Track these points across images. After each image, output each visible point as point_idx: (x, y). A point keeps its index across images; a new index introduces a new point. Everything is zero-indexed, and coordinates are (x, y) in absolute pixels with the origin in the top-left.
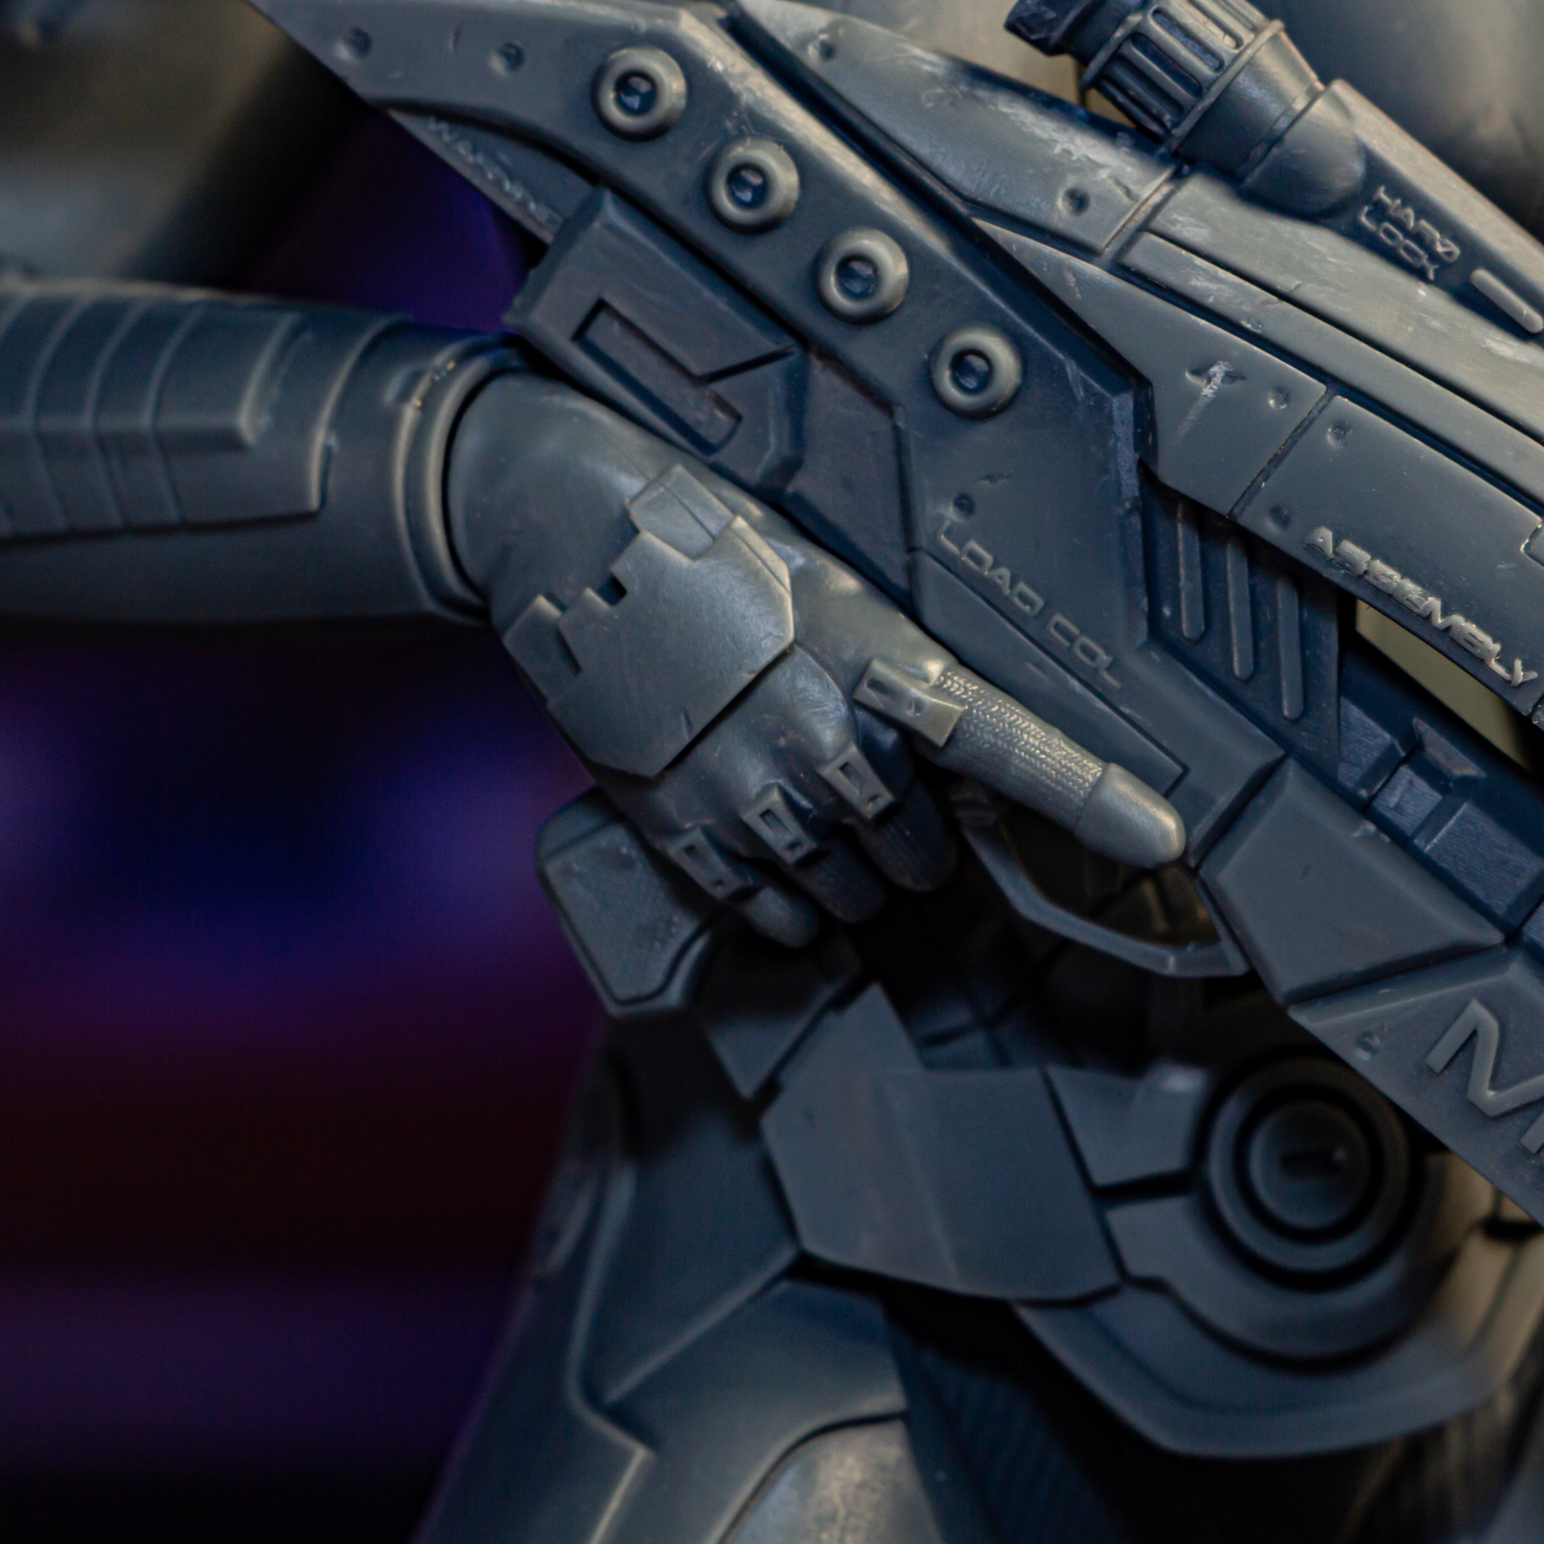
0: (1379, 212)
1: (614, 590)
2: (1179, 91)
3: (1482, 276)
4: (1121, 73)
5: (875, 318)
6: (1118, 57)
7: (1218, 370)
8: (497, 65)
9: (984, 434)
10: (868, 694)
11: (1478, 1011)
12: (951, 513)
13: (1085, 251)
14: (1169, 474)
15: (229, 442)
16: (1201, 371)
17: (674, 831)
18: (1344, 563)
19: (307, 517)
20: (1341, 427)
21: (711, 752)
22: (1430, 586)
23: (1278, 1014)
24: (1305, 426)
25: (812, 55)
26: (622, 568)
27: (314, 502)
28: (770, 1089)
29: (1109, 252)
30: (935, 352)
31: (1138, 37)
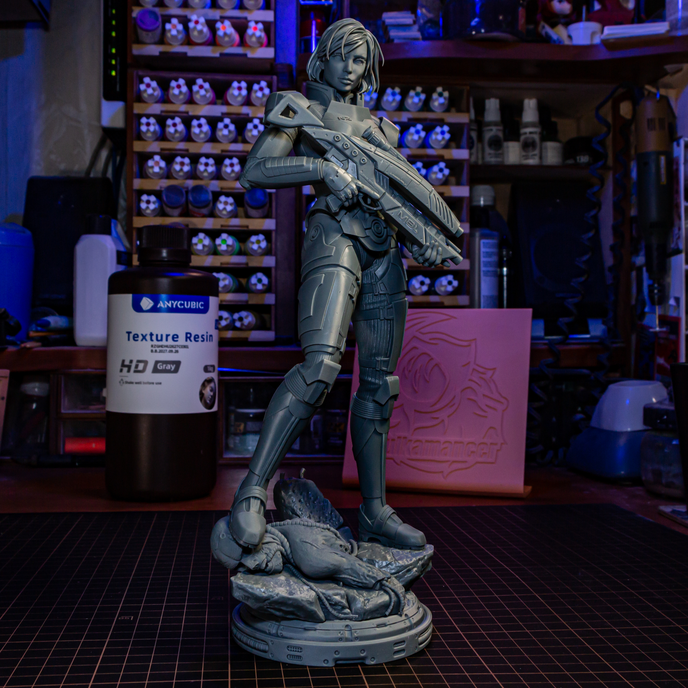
0: (391, 151)
1: (337, 176)
2: (377, 141)
3: (399, 156)
4: (372, 139)
5: (356, 156)
6: (372, 138)
7: (382, 161)
8: (326, 136)
9: (364, 166)
10: (357, 185)
11: (401, 211)
12: (362, 172)
13: (372, 152)
14: (379, 168)
15: (303, 165)
16: (381, 161)
17: (342, 195)
18: (393, 176)
19: (310, 171)
20: (392, 166)
21: (345, 189)
22: (399, 178)
23: (385, 212)
24: (389, 165)
25: (349, 137)
26: (338, 174)
27: (311, 170)
28: (340, 221)
29: (373, 152)
30: (360, 159)
31: (374, 136)
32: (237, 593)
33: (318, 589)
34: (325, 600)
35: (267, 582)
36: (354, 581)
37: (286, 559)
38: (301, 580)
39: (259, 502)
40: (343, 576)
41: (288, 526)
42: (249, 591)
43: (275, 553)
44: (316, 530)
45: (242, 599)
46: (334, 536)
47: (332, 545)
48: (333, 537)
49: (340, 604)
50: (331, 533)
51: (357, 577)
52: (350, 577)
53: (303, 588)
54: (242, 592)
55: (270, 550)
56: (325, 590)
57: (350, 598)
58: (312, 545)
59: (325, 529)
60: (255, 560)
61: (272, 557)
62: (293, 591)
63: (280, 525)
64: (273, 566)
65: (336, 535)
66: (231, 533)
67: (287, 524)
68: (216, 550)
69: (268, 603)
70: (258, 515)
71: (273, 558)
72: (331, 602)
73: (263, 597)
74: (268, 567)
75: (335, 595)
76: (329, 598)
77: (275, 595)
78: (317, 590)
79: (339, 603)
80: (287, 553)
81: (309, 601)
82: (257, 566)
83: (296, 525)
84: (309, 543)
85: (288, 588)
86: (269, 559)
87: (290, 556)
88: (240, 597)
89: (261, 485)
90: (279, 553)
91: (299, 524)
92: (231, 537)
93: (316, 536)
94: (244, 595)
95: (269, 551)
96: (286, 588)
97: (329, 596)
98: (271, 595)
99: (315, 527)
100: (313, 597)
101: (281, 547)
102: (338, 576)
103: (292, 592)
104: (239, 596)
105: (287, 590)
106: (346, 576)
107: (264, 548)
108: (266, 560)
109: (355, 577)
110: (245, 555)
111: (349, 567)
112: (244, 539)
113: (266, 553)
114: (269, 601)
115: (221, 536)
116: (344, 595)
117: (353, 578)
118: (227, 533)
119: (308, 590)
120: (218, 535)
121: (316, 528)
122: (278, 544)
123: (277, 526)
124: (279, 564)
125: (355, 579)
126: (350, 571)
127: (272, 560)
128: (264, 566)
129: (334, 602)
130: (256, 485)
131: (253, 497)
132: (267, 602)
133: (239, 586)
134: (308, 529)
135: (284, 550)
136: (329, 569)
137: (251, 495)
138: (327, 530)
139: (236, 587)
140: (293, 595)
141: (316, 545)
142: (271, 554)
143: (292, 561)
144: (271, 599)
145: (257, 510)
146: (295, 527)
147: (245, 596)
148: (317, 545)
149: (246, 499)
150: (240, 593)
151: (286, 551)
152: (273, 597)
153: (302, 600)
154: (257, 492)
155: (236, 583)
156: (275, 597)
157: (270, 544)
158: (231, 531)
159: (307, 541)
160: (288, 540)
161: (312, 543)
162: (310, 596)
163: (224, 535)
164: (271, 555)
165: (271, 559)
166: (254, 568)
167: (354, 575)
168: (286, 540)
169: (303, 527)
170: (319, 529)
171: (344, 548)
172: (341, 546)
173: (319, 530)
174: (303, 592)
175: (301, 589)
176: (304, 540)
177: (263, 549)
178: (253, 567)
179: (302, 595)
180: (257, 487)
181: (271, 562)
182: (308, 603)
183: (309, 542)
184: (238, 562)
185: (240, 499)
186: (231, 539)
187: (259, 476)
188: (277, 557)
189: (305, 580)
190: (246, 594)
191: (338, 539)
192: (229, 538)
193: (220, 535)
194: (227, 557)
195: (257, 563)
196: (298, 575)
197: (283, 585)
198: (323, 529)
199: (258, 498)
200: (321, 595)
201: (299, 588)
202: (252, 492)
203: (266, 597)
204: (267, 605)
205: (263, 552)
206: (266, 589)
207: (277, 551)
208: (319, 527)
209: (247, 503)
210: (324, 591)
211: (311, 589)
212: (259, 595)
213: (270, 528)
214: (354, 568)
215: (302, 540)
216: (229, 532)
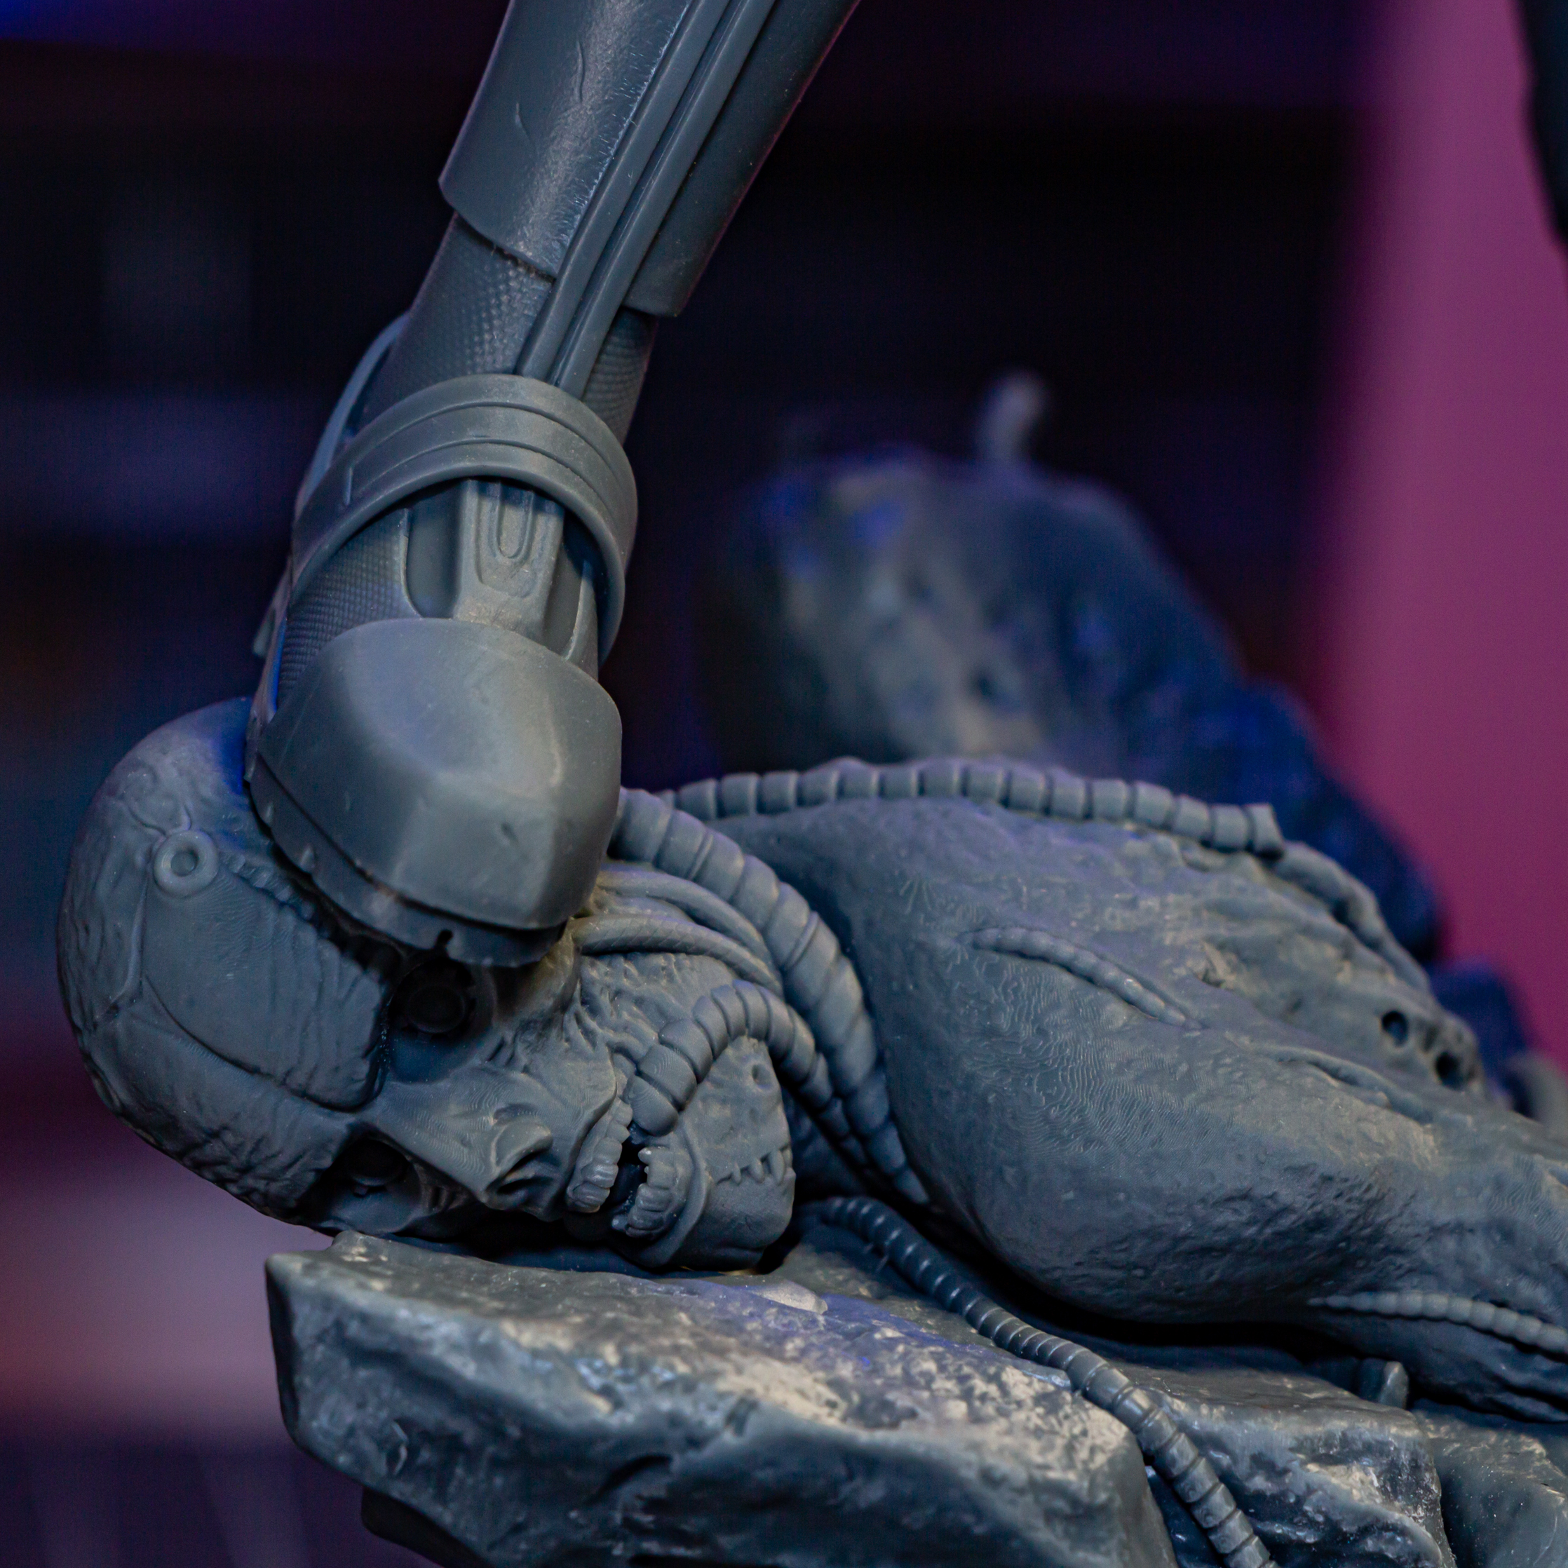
32: (332, 1400)
33: (1157, 1401)
34: (1221, 1502)
35: (638, 1313)
36: (1527, 1349)
37: (825, 1128)
38: (985, 1331)
39: (549, 527)
40: (1414, 1300)
41: (849, 808)
42: (458, 1376)
43: (716, 1054)
44: (1135, 847)
45: (381, 1466)
46: (1325, 920)
47: (1296, 1005)
48: (1309, 931)
49: (1370, 1544)
50: (1292, 889)
51: (1550, 1310)
52: (1486, 1313)
53: (995, 1379)
54: (386, 1391)
55: (665, 1020)
56: (1218, 1411)
57: (1475, 1511)
58: (1090, 979)
59: (1227, 850)
60: (515, 1111)
61: (690, 1093)
62: (901, 1400)
63: (762, 808)
64: (690, 1185)
65: (1342, 911)
66: (265, 829)
67: (841, 792)
68: (114, 1010)
69: (652, 1505)
70: (543, 651)
71: (697, 1104)
72: (1278, 1529)
73: (597, 1435)
74: (644, 1192)
75: (1326, 1460)
76: (1259, 1483)
77: (713, 1420)
78: (1139, 1400)
79: (1365, 1531)
80: (835, 1075)
81: (1058, 1489)
82: (529, 1172)
83: (924, 805)
84: (1068, 968)
85: (846, 1370)
86: (658, 1103)
87: (873, 1104)
88: (368, 1446)
89: (569, 368)
90: (753, 1055)
91: (965, 791)
92: (267, 874)
93: (1132, 904)
94: (405, 1423)
95: (652, 1036)
96: (829, 1368)
97: (1262, 1463)
98: (674, 1420)
99: (1129, 827)
100: (1100, 1459)
101: (781, 1011)
102: (1364, 1301)
103: (887, 1406)
104: (351, 1432)
105: (836, 1384)
106: (1439, 1303)
107: (604, 1000)
108: (624, 1113)
109: (1528, 1311)
110: (407, 1052)
111: (1473, 1212)
112: (397, 878)
113: (619, 1050)
114: (653, 1485)
115: (164, 866)
116: (1415, 1467)
117: (1509, 1320)
118: (224, 833)
119: (1048, 1401)
120: (139, 859)
121: (1138, 835)
122: (742, 974)
123: (740, 810)
124: (758, 1168)
125: (1531, 1329)
126: (1479, 1249)
127: (688, 1122)
128: (604, 1169)
129: (1312, 1524)
130: (516, 371)
131: (485, 480)
132: (628, 1492)
133: (354, 1328)
134: (1056, 837)
135: (804, 1037)
136: (1269, 1213)
137: (466, 464)
138: (1250, 864)
139: (320, 1339)
140: (894, 1425)
141: (1131, 985)
142: (672, 1057)
143: (893, 1150)
144: (678, 1463)
145: (531, 606)
146: (917, 815)
147: (421, 1436)
148: (1148, 986)
149: (409, 500)
150: (361, 1406)
151: (825, 1047)
152: (695, 1442)
153: (990, 1478)
154: (532, 430)
155: (327, 1302)
156: (715, 1434)
157: (659, 960)
158: (268, 815)
159: (1042, 941)
160: (847, 949)
161: (1088, 960)
162: (1070, 1449)
163: (193, 854)
164: (675, 1070)
165: (680, 1107)
166: (500, 1186)
167: (1527, 1290)
168: (827, 944)
169: (996, 821)
170: (1169, 843)
171: (1429, 1042)
172: (1394, 1021)
173: (1163, 857)
174: (1003, 1413)
175: (980, 1385)
176: (1016, 936)
177: (594, 1011)
178: (496, 1172)
179: (992, 1435)
180: (529, 389)
181: (672, 1137)
182: (1050, 1516)
183: (1066, 950)
184: (340, 1125)
185: (356, 502)
186: (267, 893)
187: (552, 280)
188: (736, 1099)
189: (1018, 1327)
190: (430, 1413)
191: (1362, 951)
192: (245, 879)
193: (151, 858)
194: (228, 1069)
195: (536, 1134)
196: (946, 1286)
197: (791, 1347)
198: (1207, 843)
199: (542, 495)
200: (1181, 1451)
201: (962, 1379)
202: (471, 435)
203: (626, 1441)
204: (642, 1532)
205: (588, 1033)
206: (624, 1363)
207: (732, 1035)
208: (1167, 827)
209: (428, 535)
210: (1210, 1419)
211: (1089, 1394)
212: (559, 1417)
213: (662, 823)
214: (1521, 1216)
215: (991, 935)
216: (246, 823)
